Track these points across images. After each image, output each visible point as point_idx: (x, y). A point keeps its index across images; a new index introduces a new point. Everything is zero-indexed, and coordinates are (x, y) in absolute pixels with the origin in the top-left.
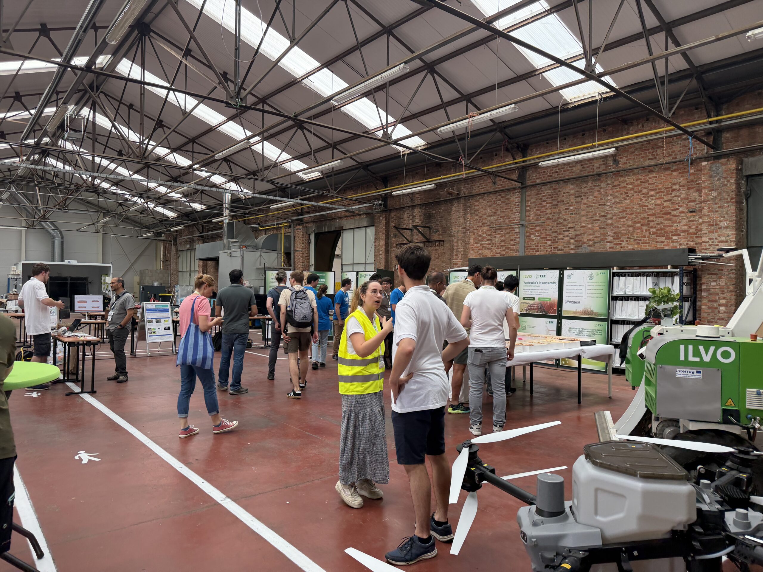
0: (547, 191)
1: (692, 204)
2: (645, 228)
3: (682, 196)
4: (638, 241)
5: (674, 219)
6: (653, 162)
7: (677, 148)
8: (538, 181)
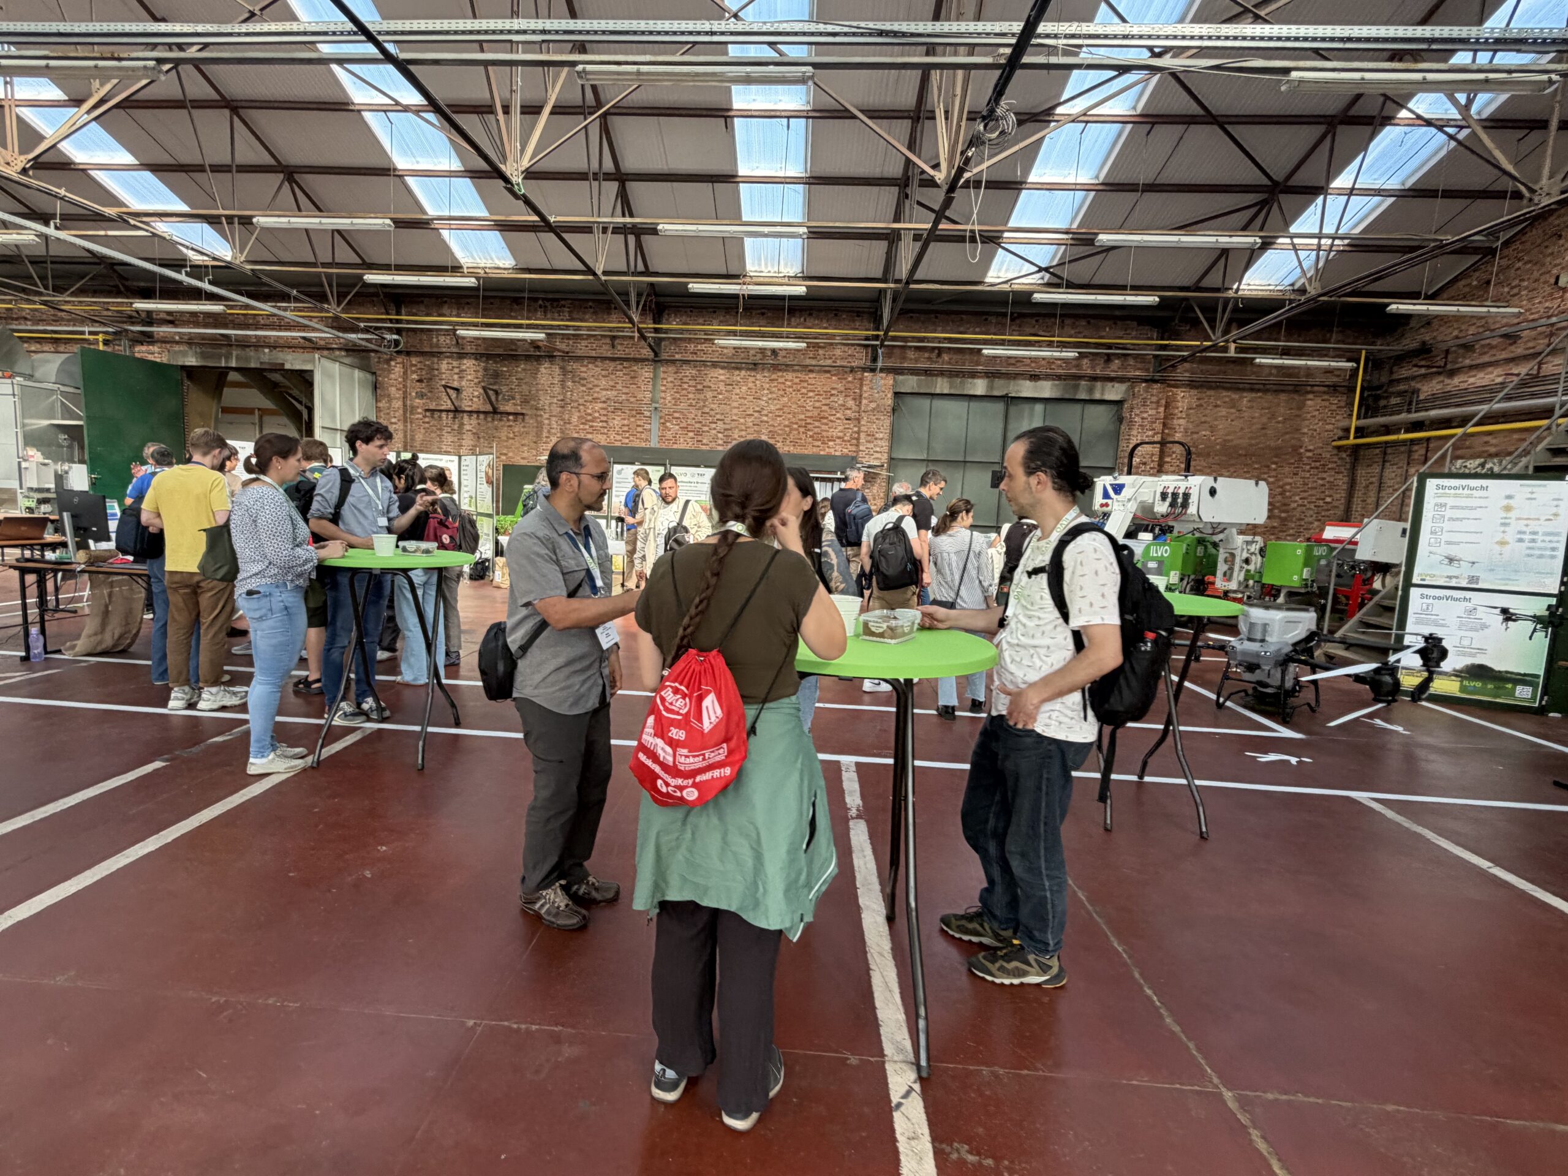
0: (689, 371)
1: (848, 412)
2: (802, 430)
3: (840, 402)
4: (794, 443)
5: (831, 424)
6: (814, 362)
7: (838, 352)
8: (677, 357)
